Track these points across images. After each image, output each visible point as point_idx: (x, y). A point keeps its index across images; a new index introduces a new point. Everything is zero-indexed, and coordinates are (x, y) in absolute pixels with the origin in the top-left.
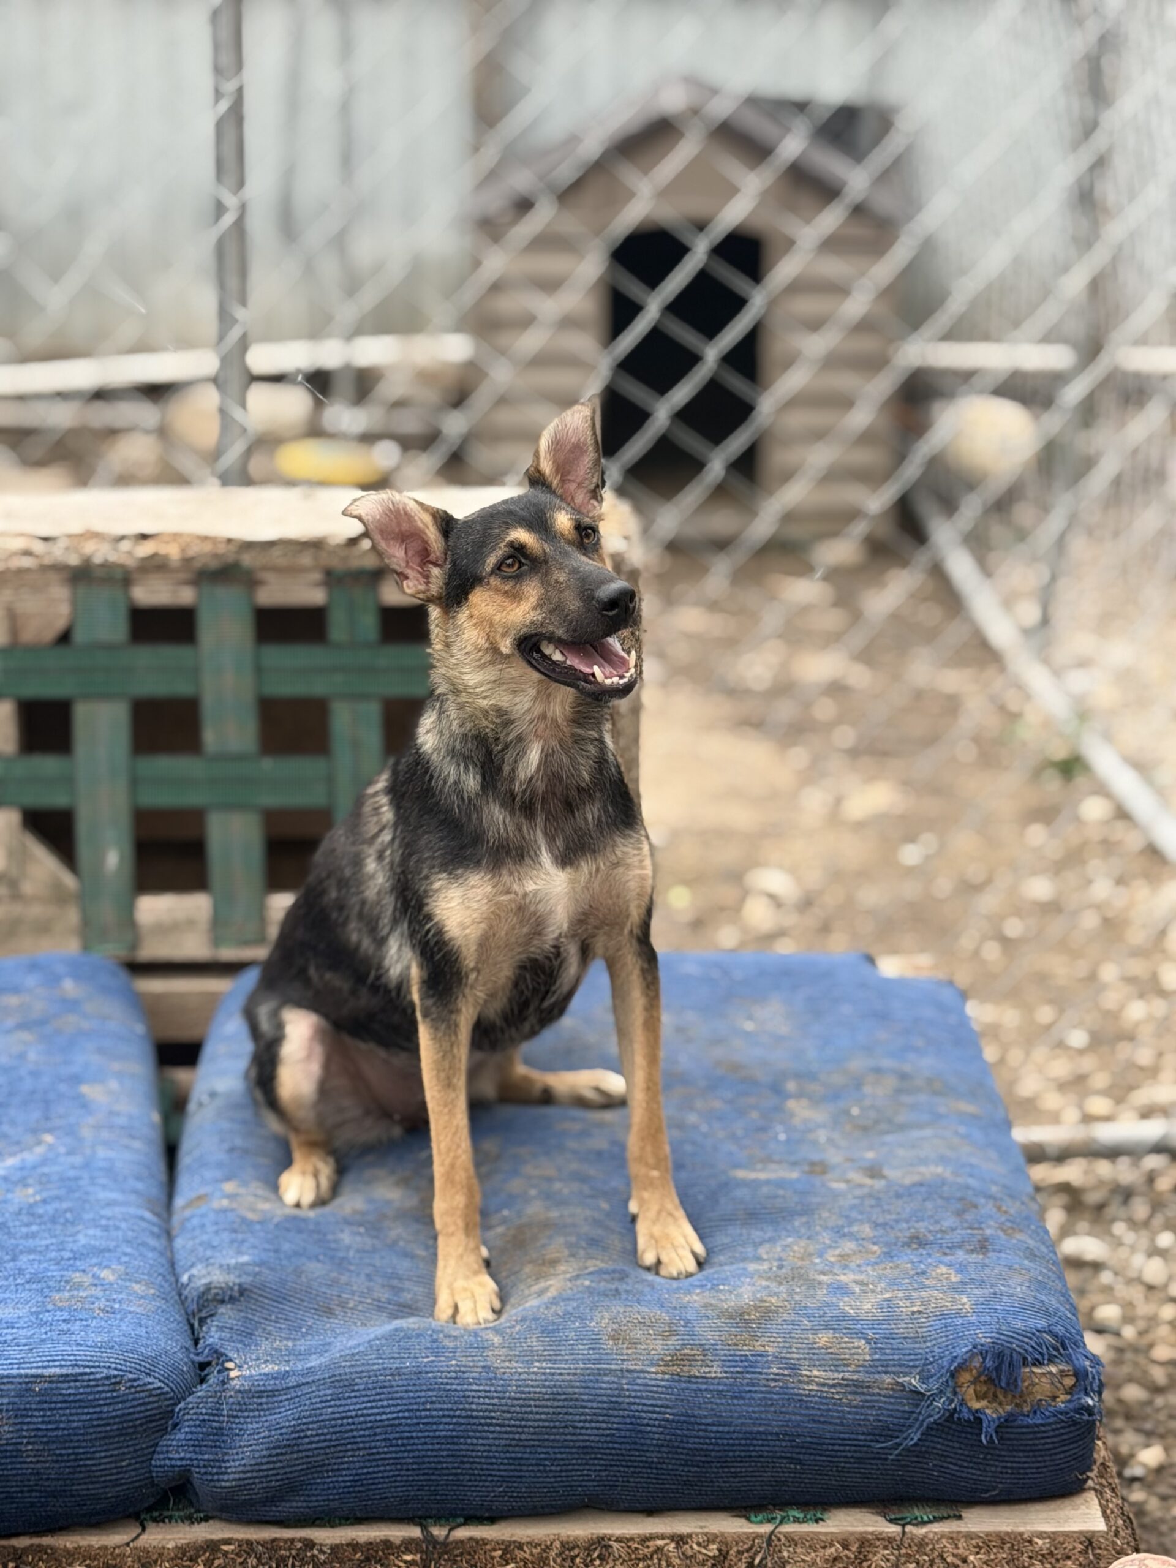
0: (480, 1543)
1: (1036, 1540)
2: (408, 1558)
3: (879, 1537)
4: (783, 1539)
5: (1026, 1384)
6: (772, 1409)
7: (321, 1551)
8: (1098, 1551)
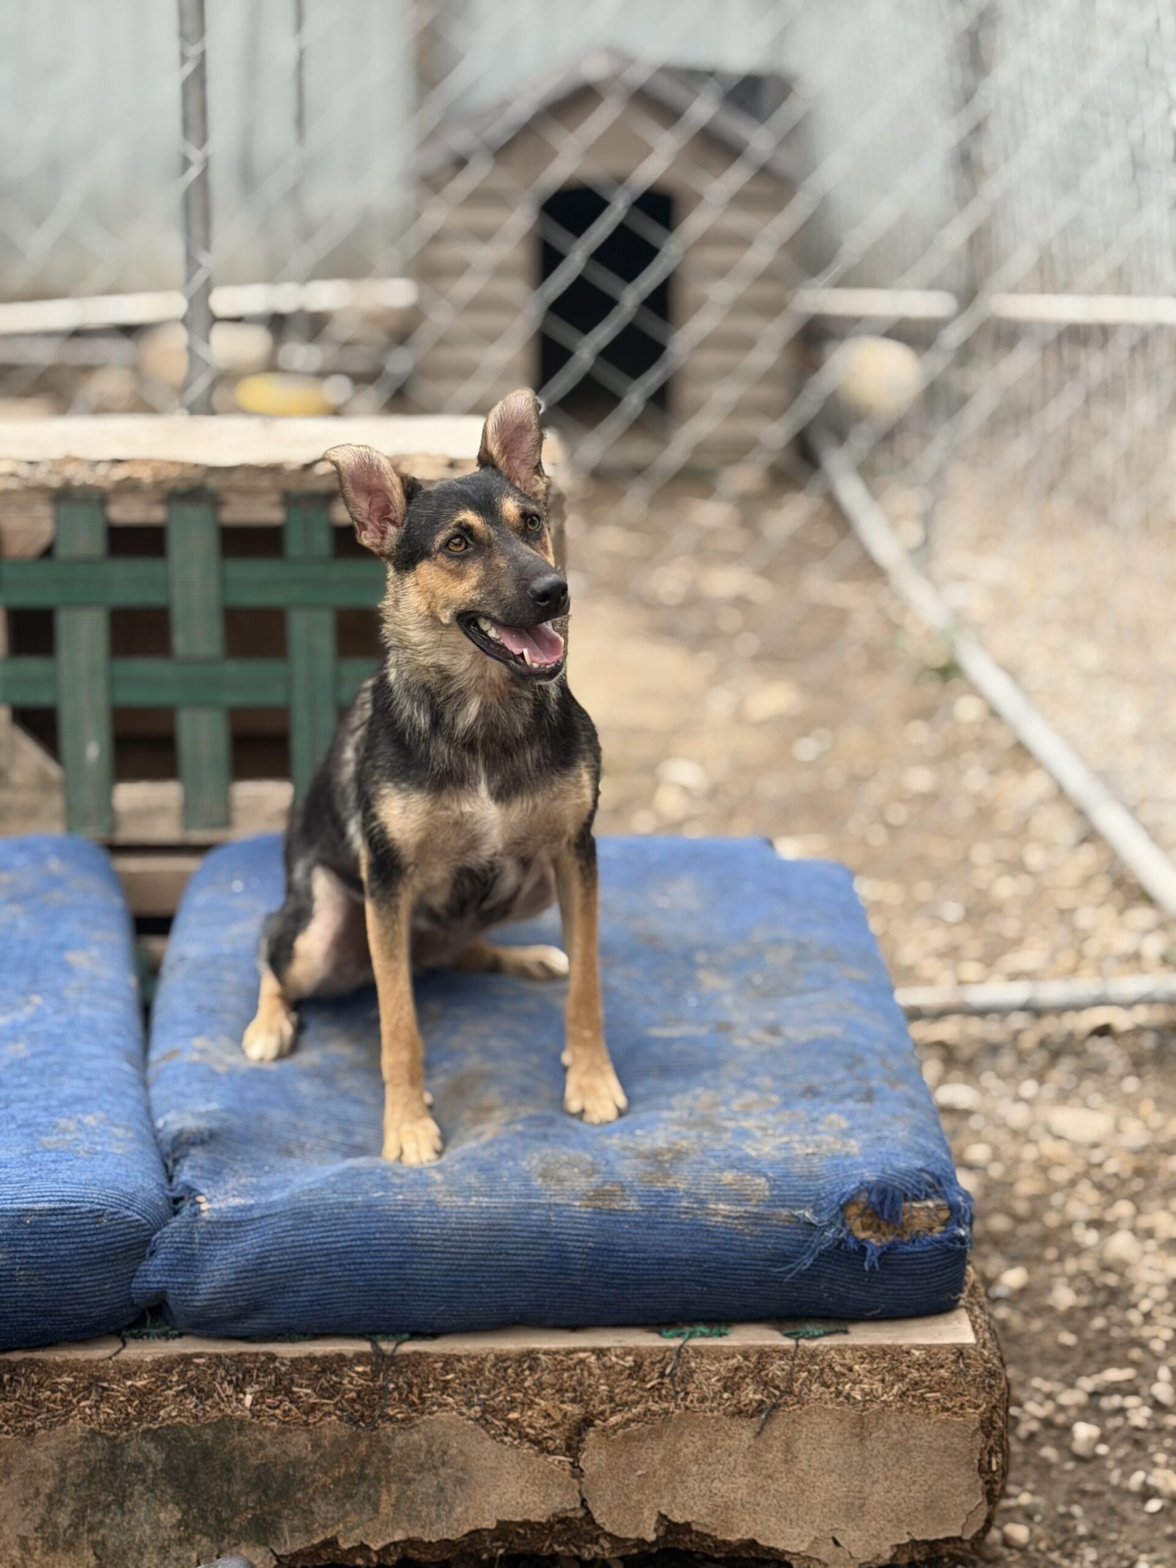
0: (423, 1356)
1: (913, 1351)
2: (360, 1369)
3: (775, 1350)
4: (691, 1352)
5: (906, 1217)
6: (682, 1238)
7: (283, 1364)
8: (968, 1361)
